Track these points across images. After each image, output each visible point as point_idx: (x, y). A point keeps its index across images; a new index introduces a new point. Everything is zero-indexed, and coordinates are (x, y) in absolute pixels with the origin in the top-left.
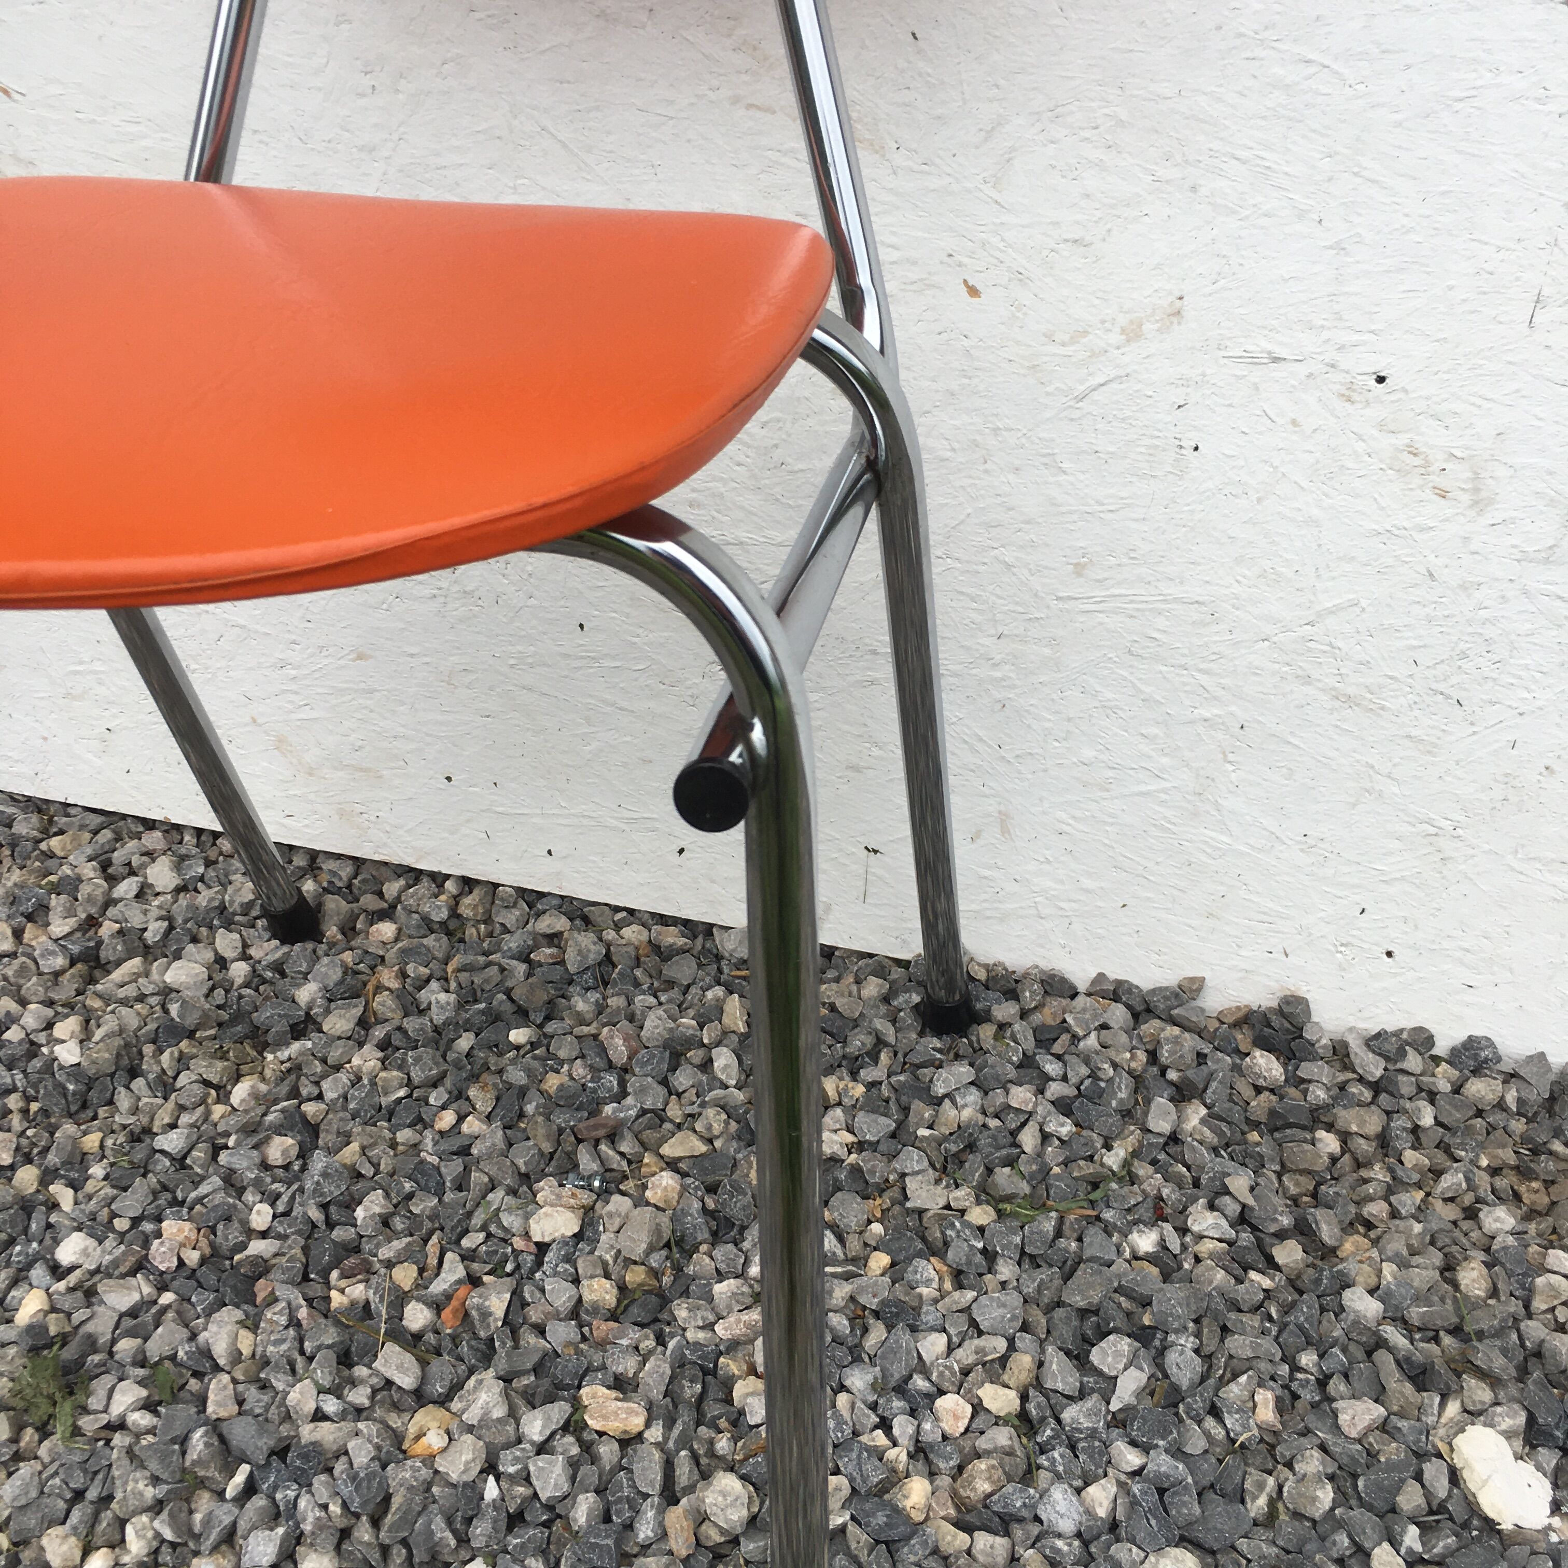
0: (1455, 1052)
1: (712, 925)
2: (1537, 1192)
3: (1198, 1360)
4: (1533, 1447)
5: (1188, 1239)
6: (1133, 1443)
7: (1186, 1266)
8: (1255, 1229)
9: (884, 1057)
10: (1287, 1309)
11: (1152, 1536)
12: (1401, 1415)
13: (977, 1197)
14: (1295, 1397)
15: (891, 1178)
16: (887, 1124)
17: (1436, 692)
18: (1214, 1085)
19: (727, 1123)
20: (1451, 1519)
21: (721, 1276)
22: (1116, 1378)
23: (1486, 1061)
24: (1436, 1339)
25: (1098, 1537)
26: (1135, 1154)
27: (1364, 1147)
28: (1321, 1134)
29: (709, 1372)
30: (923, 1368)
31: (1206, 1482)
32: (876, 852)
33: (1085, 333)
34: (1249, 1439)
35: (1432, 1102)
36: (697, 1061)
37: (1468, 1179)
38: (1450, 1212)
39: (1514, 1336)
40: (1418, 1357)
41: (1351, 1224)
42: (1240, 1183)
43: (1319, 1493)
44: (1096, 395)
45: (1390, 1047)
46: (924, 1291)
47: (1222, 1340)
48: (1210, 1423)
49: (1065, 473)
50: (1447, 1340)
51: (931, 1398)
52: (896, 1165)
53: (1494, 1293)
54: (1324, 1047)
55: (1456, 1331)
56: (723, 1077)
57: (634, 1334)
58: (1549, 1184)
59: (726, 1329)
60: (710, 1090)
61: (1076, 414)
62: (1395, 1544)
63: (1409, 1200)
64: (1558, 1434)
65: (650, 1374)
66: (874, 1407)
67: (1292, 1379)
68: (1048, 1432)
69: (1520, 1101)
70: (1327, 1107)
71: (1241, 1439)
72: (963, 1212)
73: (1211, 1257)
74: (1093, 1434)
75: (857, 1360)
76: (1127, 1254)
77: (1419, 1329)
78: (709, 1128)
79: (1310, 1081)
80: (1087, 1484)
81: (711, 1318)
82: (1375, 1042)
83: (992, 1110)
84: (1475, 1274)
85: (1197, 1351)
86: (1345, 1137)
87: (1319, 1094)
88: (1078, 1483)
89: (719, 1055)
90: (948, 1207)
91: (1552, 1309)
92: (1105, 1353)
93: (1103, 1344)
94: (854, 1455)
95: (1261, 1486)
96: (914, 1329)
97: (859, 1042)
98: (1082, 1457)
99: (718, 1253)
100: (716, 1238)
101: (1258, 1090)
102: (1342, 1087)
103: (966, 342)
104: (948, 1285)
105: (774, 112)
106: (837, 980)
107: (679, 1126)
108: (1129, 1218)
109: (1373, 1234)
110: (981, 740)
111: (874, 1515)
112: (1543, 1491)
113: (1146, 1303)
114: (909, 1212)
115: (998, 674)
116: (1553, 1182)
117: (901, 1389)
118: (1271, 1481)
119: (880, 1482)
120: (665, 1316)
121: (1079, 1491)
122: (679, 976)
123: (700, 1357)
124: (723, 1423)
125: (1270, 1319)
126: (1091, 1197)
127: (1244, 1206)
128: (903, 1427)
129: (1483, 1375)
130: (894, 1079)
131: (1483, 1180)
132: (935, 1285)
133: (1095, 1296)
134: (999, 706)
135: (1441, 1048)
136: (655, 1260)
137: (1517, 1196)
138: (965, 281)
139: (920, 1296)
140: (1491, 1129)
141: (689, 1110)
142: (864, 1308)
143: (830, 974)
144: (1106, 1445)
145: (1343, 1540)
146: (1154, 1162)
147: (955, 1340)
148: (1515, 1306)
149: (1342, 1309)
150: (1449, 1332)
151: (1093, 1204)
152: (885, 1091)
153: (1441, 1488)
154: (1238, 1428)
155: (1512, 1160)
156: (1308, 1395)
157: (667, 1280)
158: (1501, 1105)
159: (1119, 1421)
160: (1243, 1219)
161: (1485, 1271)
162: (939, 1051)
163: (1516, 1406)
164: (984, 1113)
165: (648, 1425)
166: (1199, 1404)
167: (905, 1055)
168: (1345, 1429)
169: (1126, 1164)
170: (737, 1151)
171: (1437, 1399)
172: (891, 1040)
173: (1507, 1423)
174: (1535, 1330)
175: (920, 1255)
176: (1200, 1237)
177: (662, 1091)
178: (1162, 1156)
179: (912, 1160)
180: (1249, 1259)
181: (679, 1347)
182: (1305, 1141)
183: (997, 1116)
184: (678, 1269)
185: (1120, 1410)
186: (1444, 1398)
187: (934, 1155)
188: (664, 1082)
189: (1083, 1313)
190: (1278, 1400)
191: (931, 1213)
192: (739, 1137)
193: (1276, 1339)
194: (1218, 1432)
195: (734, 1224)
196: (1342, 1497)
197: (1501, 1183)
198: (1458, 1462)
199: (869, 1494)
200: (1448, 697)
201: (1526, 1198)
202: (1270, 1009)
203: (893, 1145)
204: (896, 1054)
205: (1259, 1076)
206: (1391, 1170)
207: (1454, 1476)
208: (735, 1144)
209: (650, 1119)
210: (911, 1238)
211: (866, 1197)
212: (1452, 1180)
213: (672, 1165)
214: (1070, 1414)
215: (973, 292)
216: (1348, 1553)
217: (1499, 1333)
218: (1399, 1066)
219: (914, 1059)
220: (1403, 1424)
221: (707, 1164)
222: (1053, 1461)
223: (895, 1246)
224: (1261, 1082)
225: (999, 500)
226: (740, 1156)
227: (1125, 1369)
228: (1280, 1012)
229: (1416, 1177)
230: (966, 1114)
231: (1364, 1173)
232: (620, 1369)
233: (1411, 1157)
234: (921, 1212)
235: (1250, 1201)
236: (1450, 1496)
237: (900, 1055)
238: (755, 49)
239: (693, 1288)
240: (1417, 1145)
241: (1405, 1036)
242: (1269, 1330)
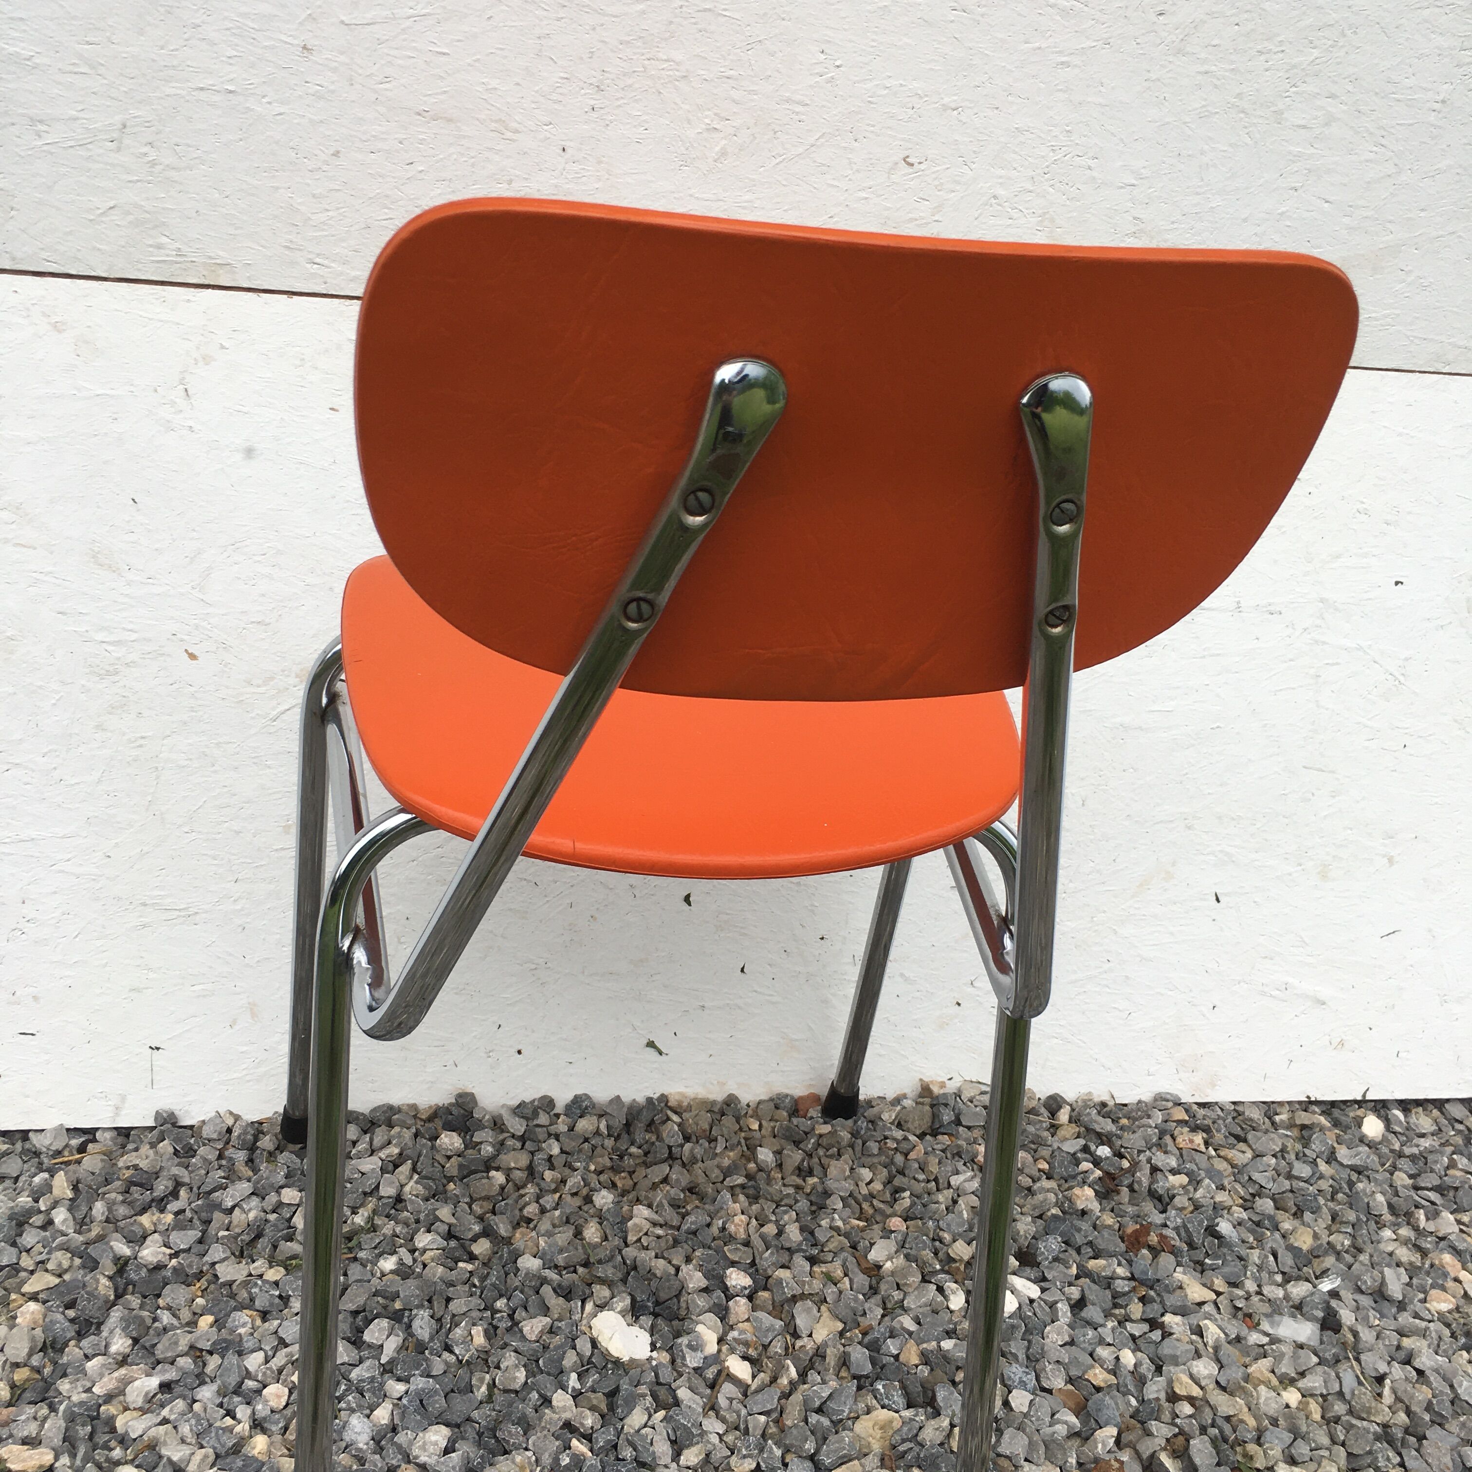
0: (568, 1107)
1: (26, 1132)
2: (624, 1178)
3: (433, 1321)
4: (637, 1318)
5: (417, 1254)
6: (399, 1380)
7: (418, 1270)
8: (458, 1239)
9: (183, 1193)
10: (483, 1279)
11: (419, 1423)
12: (560, 1320)
13: (270, 1262)
14: (496, 1328)
15: (205, 1268)
16: (194, 1234)
17: (521, 879)
18: (422, 1158)
19: (71, 1259)
20: (595, 1367)
21: (87, 1358)
22: (382, 1346)
23: (586, 1108)
24: (575, 1272)
25: (385, 1436)
26: (374, 1212)
27: (518, 1175)
28: (493, 1173)
29: (94, 1417)
30: (248, 1375)
31: (448, 1389)
32: (158, 1049)
33: (272, 678)
34: (471, 1357)
35: (558, 1140)
36: (39, 1223)
37: (583, 1179)
38: (577, 1202)
39: (619, 1258)
40: (565, 1283)
41: (518, 1224)
42: (445, 1212)
43: (518, 1374)
44: (284, 717)
45: (528, 1112)
46: (241, 1331)
47: (447, 1307)
48: (446, 1355)
49: (269, 767)
50: (580, 1270)
51: (259, 1392)
52: (206, 1258)
53: (606, 1238)
54: (488, 1121)
55: (586, 1264)
56: (64, 1228)
57: (30, 1410)
58: (631, 1173)
59: (102, 1388)
60: (54, 1241)
61: (272, 730)
62: (564, 1388)
63: (549, 1200)
64: (650, 1304)
65: (50, 1430)
66: (221, 1405)
67: (493, 1319)
68: (343, 1387)
69: (608, 1127)
70: (494, 1157)
71: (466, 1358)
72: (261, 1276)
73: (433, 1260)
74: (372, 1379)
75: (203, 1383)
76: (378, 1275)
77: (565, 1268)
78: (60, 1265)
79: (481, 1143)
80: (372, 1411)
81: (89, 1385)
82: (520, 1110)
83: (270, 1208)
84: (593, 1230)
85: (432, 1317)
86: (508, 1172)
87: (488, 1150)
88: (368, 1412)
89: (58, 1213)
90: (250, 1275)
91: (639, 1240)
92: (373, 1332)
93: (371, 1326)
94: (213, 1434)
95: (482, 1380)
96: (240, 1354)
97: (161, 1187)
98: (367, 1395)
99: (85, 1343)
100: (80, 1335)
101: (449, 1158)
102: (502, 1143)
103: (192, 689)
104: (258, 1322)
105: (35, 548)
106: (136, 1150)
107: (32, 1272)
108: (376, 1251)
109: (531, 1225)
110: (230, 955)
111: (234, 1463)
112: (645, 1338)
113: (396, 1296)
114: (224, 1285)
115: (238, 907)
116: (634, 1172)
117: (237, 1390)
118: (487, 1376)
119: (234, 1445)
120: (51, 1393)
121: (368, 1417)
122: (8, 1171)
123: (86, 1410)
124: (113, 1444)
125: (475, 1286)
126: (350, 1245)
127: (450, 1225)
128: (243, 1412)
129: (602, 1281)
130: (193, 1205)
131: (593, 1180)
132: (250, 1325)
133: (361, 1301)
134: (240, 929)
135: (559, 1108)
136: (35, 1361)
137: (614, 1185)
138: (186, 651)
139: (240, 1335)
140: (594, 1148)
141: (40, 1258)
142: (201, 1350)
143: (130, 1146)
144: (382, 1385)
145: (534, 1395)
146: (388, 1216)
147: (270, 1353)
148: (617, 1241)
149: (518, 1270)
150: (582, 1265)
151: (350, 1250)
152: (188, 1214)
153: (587, 1350)
154: (463, 1352)
155: (608, 1164)
156: (504, 1325)
157: (47, 1371)
158: (597, 1133)
159: (388, 1369)
160: (450, 1235)
161: (598, 1226)
162: (224, 1178)
163: (624, 1295)
164: (265, 1211)
165: (56, 1458)
166: (437, 1345)
167: (199, 1188)
168: (528, 1337)
169: (370, 1220)
170: (85, 1275)
171: (580, 1304)
172: (187, 1180)
173: (620, 1306)
174: (630, 1252)
175: (235, 1309)
176: (425, 1251)
177: (14, 1250)
178: (393, 1211)
179: (217, 1252)
180: (457, 1254)
181: (68, 1408)
182: (483, 1178)
183: (274, 1212)
184: (55, 1363)
185: (388, 1362)
186: (583, 1302)
187: (233, 1246)
188: (14, 1244)
189: (355, 1313)
190: (486, 1332)
191: (237, 1283)
192: (83, 1266)
193: (480, 1297)
194: (452, 1359)
195: (92, 1323)
196: (530, 1374)
197: (603, 1178)
198: (595, 1334)
199: (227, 1454)
200: (529, 881)
201: (619, 1185)
202: (451, 1104)
203: (201, 1248)
204: (191, 1189)
205: (447, 1150)
206: (538, 1185)
207: (594, 1343)
208: (81, 1272)
209: (9, 1272)
210: (227, 1301)
211: (189, 1285)
212: (574, 1181)
213: (34, 1297)
214: (355, 1374)
215: (193, 657)
216: (539, 1403)
217: (611, 1258)
218: (535, 1122)
219: (206, 1188)
220: (562, 1324)
221: (62, 1289)
222: (349, 1403)
223: (216, 1309)
224: (449, 1153)
225: (226, 790)
226: (88, 1278)
227: (388, 1337)
228: (457, 1104)
229: (553, 1186)
230: (252, 1215)
231: (522, 1192)
232: (26, 1433)
233: (548, 1175)
234: (230, 1284)
235: (453, 1221)
236: (592, 1354)
237: (195, 1189)
238: (18, 508)
239: (69, 1371)
240: (552, 1168)
241: (536, 1103)
242: (475, 1293)
